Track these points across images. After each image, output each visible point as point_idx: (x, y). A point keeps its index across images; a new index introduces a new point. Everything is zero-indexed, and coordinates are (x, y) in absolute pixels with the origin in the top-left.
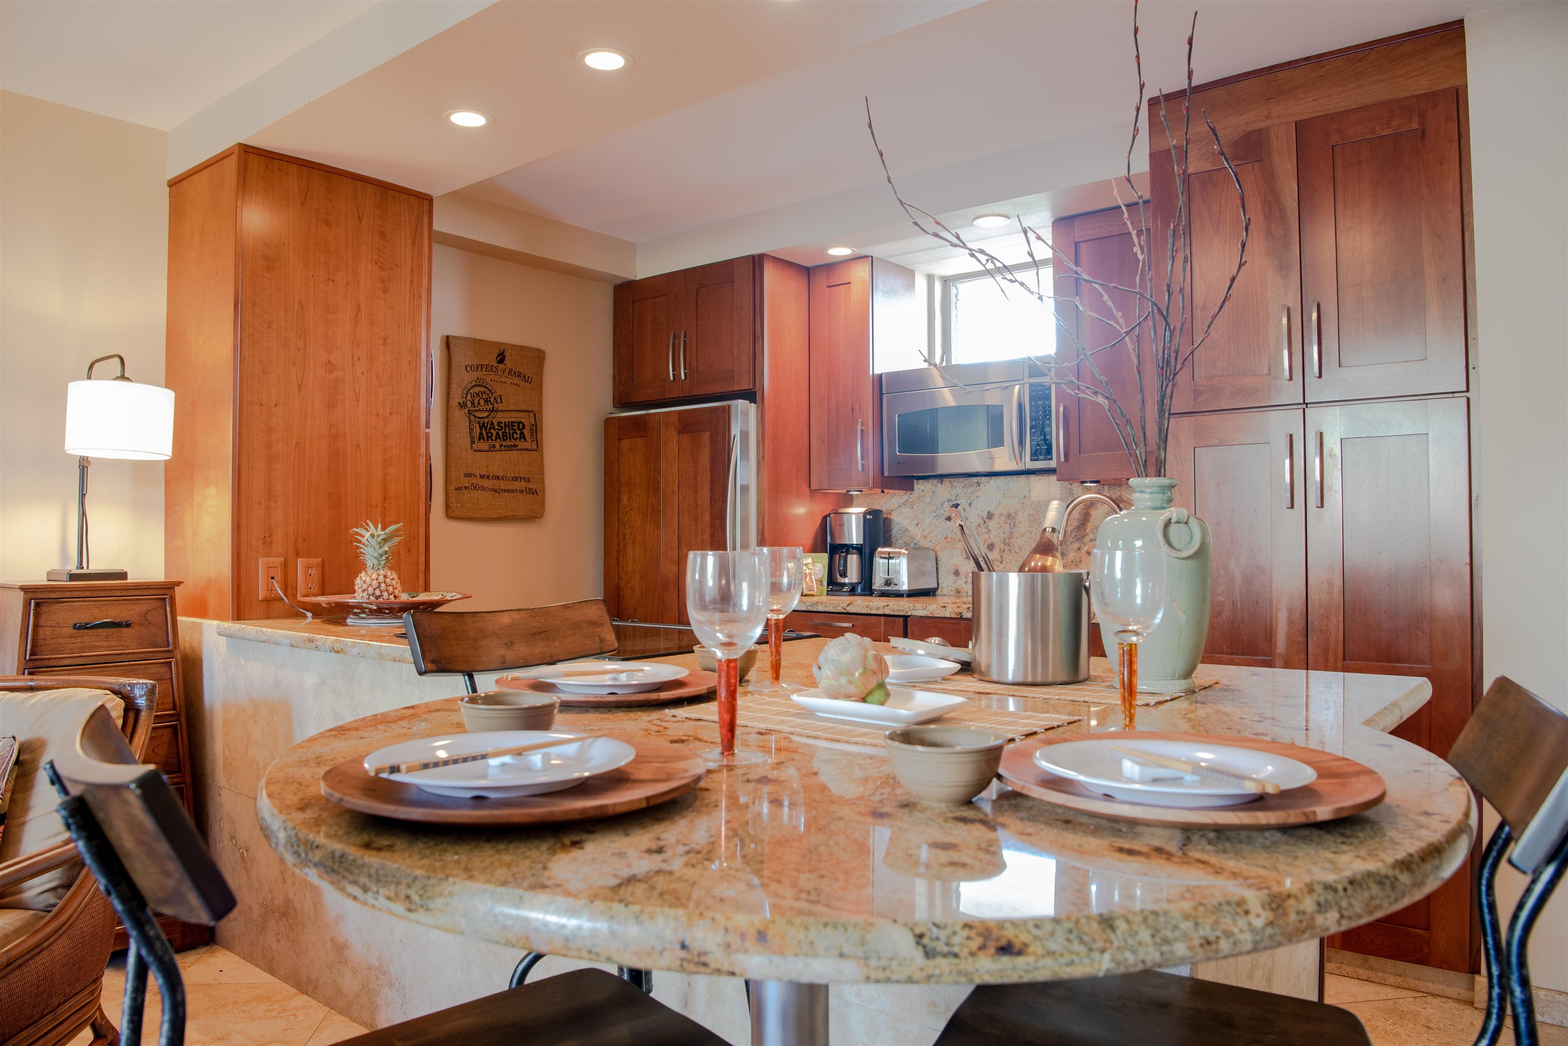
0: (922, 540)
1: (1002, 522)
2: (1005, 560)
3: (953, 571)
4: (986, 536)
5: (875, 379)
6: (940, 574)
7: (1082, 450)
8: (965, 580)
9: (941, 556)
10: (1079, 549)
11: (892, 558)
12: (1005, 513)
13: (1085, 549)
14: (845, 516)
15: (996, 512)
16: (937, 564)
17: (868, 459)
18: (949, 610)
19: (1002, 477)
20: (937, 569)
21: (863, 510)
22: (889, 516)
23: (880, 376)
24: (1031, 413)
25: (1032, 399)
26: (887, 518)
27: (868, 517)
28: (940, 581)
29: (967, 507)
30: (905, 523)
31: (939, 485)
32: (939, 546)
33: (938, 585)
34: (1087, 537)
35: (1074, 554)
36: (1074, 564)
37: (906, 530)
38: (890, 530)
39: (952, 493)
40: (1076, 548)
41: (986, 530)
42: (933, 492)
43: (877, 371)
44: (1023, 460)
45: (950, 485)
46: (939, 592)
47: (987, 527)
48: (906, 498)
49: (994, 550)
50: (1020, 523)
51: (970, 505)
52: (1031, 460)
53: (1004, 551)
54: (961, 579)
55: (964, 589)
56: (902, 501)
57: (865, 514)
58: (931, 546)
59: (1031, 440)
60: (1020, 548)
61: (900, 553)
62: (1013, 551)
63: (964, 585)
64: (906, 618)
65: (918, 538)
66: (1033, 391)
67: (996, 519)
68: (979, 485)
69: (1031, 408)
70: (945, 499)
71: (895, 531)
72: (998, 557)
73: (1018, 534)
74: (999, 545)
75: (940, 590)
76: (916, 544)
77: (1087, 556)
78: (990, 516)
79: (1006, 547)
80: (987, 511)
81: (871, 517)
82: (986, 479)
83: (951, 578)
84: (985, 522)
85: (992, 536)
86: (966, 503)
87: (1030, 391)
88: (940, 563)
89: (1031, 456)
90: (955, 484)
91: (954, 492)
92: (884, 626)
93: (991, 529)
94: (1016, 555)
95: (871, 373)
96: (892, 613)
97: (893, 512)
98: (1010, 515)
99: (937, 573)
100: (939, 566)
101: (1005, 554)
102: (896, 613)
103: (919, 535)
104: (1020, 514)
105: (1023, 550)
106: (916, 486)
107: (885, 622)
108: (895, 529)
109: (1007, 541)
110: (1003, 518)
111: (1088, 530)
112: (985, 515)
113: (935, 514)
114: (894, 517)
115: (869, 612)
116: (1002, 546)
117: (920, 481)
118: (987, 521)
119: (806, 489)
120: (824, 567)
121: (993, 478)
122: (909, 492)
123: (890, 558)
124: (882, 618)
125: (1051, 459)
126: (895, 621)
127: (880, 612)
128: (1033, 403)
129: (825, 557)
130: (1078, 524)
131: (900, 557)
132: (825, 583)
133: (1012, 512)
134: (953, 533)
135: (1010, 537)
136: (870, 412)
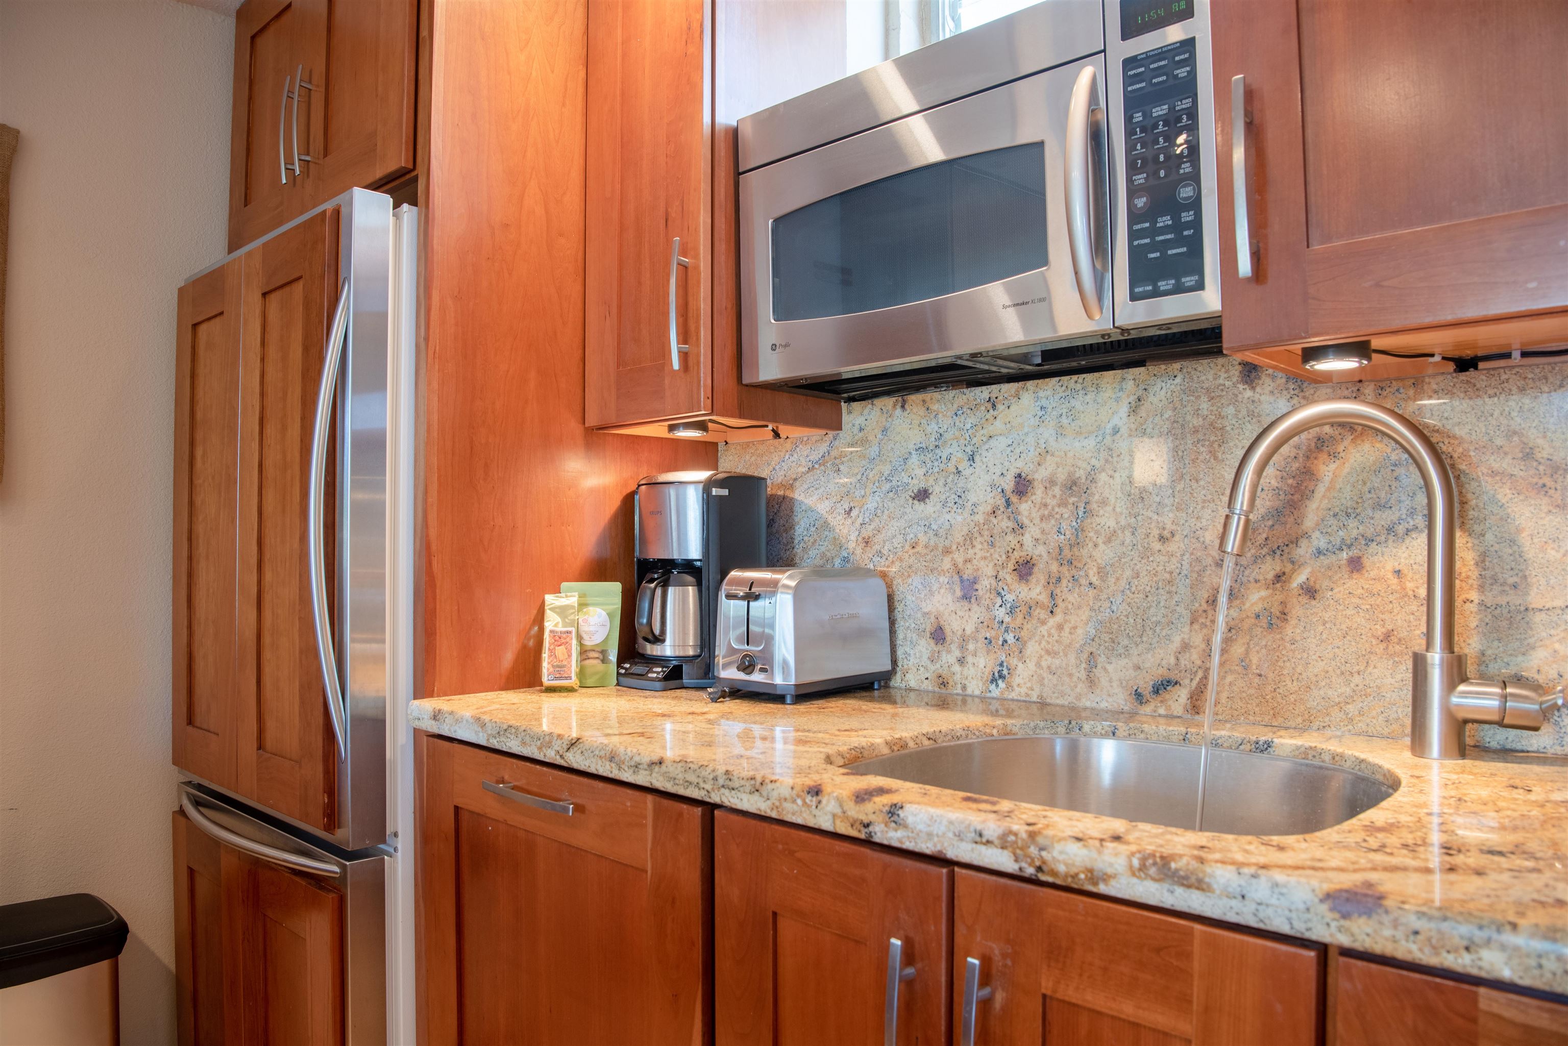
0: (859, 551)
1: (1054, 502)
2: (1062, 605)
3: (929, 628)
4: (1012, 539)
5: (720, 137)
6: (900, 635)
7: (1315, 234)
8: (957, 653)
9: (901, 588)
10: (1278, 578)
11: (757, 597)
12: (1062, 476)
13: (1300, 578)
14: (672, 491)
15: (1040, 475)
16: (891, 609)
17: (698, 339)
18: (830, 805)
19: (1054, 380)
20: (892, 622)
21: (703, 475)
22: (789, 493)
23: (734, 134)
24: (1130, 148)
25: (1132, 103)
26: (784, 497)
27: (715, 491)
28: (900, 653)
29: (964, 465)
30: (823, 508)
31: (898, 411)
32: (898, 564)
33: (894, 662)
34: (1304, 543)
35: (1263, 593)
36: (1264, 622)
37: (826, 525)
38: (792, 527)
39: (929, 430)
40: (1270, 576)
41: (1011, 524)
42: (885, 430)
43: (727, 117)
44: (1108, 302)
45: (922, 411)
46: (896, 681)
47: (1014, 515)
48: (823, 448)
49: (1033, 579)
50: (1104, 502)
51: (972, 458)
52: (1134, 297)
53: (1059, 580)
54: (949, 652)
55: (957, 677)
56: (815, 456)
57: (708, 485)
58: (881, 565)
59: (1133, 235)
60: (1102, 572)
61: (775, 584)
62: (1083, 581)
63: (957, 668)
64: (710, 808)
65: (851, 545)
66: (1137, 78)
67: (1038, 494)
68: (994, 406)
69: (1130, 132)
70: (911, 447)
71: (802, 527)
72: (1044, 598)
73: (1098, 533)
74: (1045, 565)
75: (899, 676)
76: (846, 560)
77: (1304, 599)
78: (1022, 486)
79: (1064, 569)
80: (1013, 472)
81: (725, 492)
82: (1013, 387)
83: (925, 646)
84: (1008, 503)
85: (1027, 539)
86: (960, 455)
87: (1128, 80)
88: (899, 607)
89: (1132, 284)
90: (935, 407)
91: (933, 427)
92: (655, 827)
93: (1026, 521)
94: (1092, 593)
95: (707, 119)
96: (670, 787)
97: (797, 484)
98: (1074, 483)
99: (892, 632)
100: (898, 615)
101: (1063, 590)
102: (681, 791)
103: (853, 537)
104: (1103, 477)
105: (1111, 580)
106: (845, 418)
107: (657, 812)
108: (802, 523)
109: (1066, 552)
110: (1057, 490)
111: (1309, 522)
112: (1008, 484)
113: (887, 486)
114: (798, 495)
115: (615, 774)
116: (1054, 567)
117: (855, 405)
118: (1014, 499)
119: (574, 426)
120: (610, 615)
121: (1030, 384)
122: (831, 434)
123: (751, 597)
124: (650, 798)
125: (1200, 286)
126: (680, 815)
127: (641, 779)
128: (1138, 117)
129: (614, 589)
130: (1277, 503)
131: (774, 593)
132: (613, 657)
133: (1081, 474)
134: (931, 533)
135: (1076, 544)
136: (704, 218)
